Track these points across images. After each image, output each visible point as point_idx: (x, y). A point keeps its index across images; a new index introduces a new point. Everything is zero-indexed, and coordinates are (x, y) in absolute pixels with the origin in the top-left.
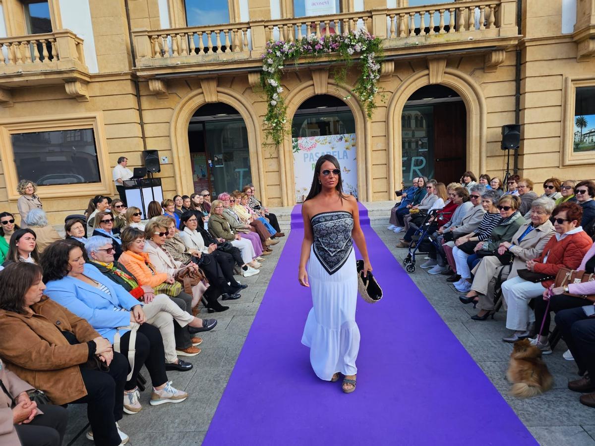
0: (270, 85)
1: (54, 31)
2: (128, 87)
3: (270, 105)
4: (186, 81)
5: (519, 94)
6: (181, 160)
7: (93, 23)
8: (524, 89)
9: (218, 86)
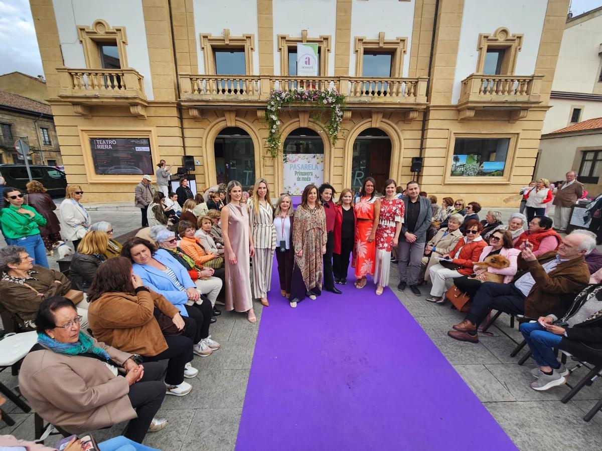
0: (272, 119)
1: (122, 68)
2: (175, 112)
3: (271, 132)
4: (214, 111)
5: (423, 139)
6: (209, 163)
7: (151, 65)
8: (427, 136)
9: (236, 116)
